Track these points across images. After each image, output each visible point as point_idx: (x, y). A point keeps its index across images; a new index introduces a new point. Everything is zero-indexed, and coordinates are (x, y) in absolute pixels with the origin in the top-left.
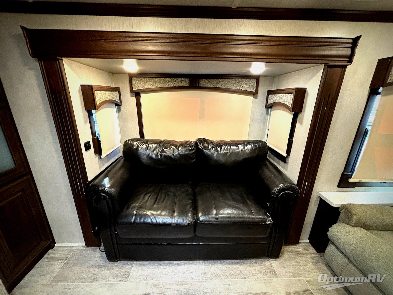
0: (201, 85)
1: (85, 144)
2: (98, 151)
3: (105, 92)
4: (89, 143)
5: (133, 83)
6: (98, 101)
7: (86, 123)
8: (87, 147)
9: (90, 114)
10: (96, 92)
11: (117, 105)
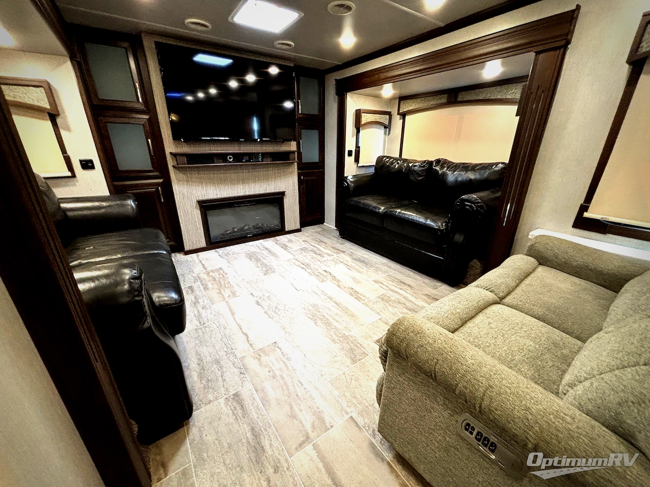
0: (459, 99)
1: (349, 151)
2: (357, 160)
3: (372, 115)
4: (351, 151)
5: (401, 106)
6: (364, 121)
7: (353, 137)
8: (350, 153)
9: (358, 132)
10: (363, 114)
11: (385, 127)
